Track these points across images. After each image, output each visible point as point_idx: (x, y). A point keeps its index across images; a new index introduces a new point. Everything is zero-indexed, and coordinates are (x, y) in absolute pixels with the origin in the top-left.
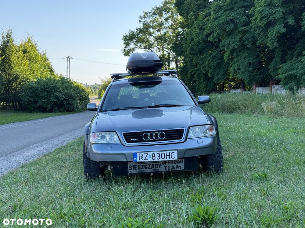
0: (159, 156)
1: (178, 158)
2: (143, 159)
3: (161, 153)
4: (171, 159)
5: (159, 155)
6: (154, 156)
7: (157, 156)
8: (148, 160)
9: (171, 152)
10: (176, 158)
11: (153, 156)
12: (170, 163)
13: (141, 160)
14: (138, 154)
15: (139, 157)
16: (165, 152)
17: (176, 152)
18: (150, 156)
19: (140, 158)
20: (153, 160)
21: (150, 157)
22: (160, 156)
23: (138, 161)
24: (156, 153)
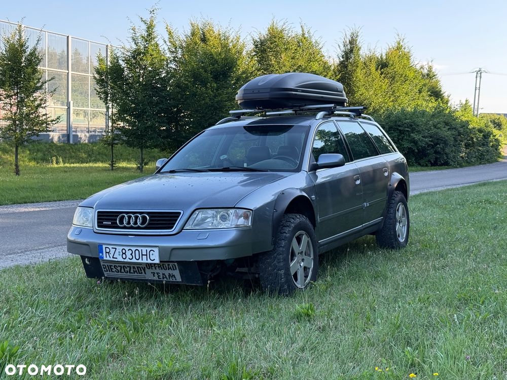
0: (131, 254)
1: (161, 262)
2: (111, 256)
3: (134, 249)
4: (149, 261)
5: (130, 252)
6: (125, 254)
7: (128, 253)
8: (116, 258)
9: (149, 249)
10: (157, 261)
11: (123, 253)
12: (157, 268)
13: (108, 258)
14: (104, 247)
15: (106, 252)
16: (140, 249)
17: (156, 250)
18: (119, 252)
19: (107, 254)
20: (123, 260)
21: (119, 255)
22: (133, 254)
23: (105, 258)
24: (127, 249)
